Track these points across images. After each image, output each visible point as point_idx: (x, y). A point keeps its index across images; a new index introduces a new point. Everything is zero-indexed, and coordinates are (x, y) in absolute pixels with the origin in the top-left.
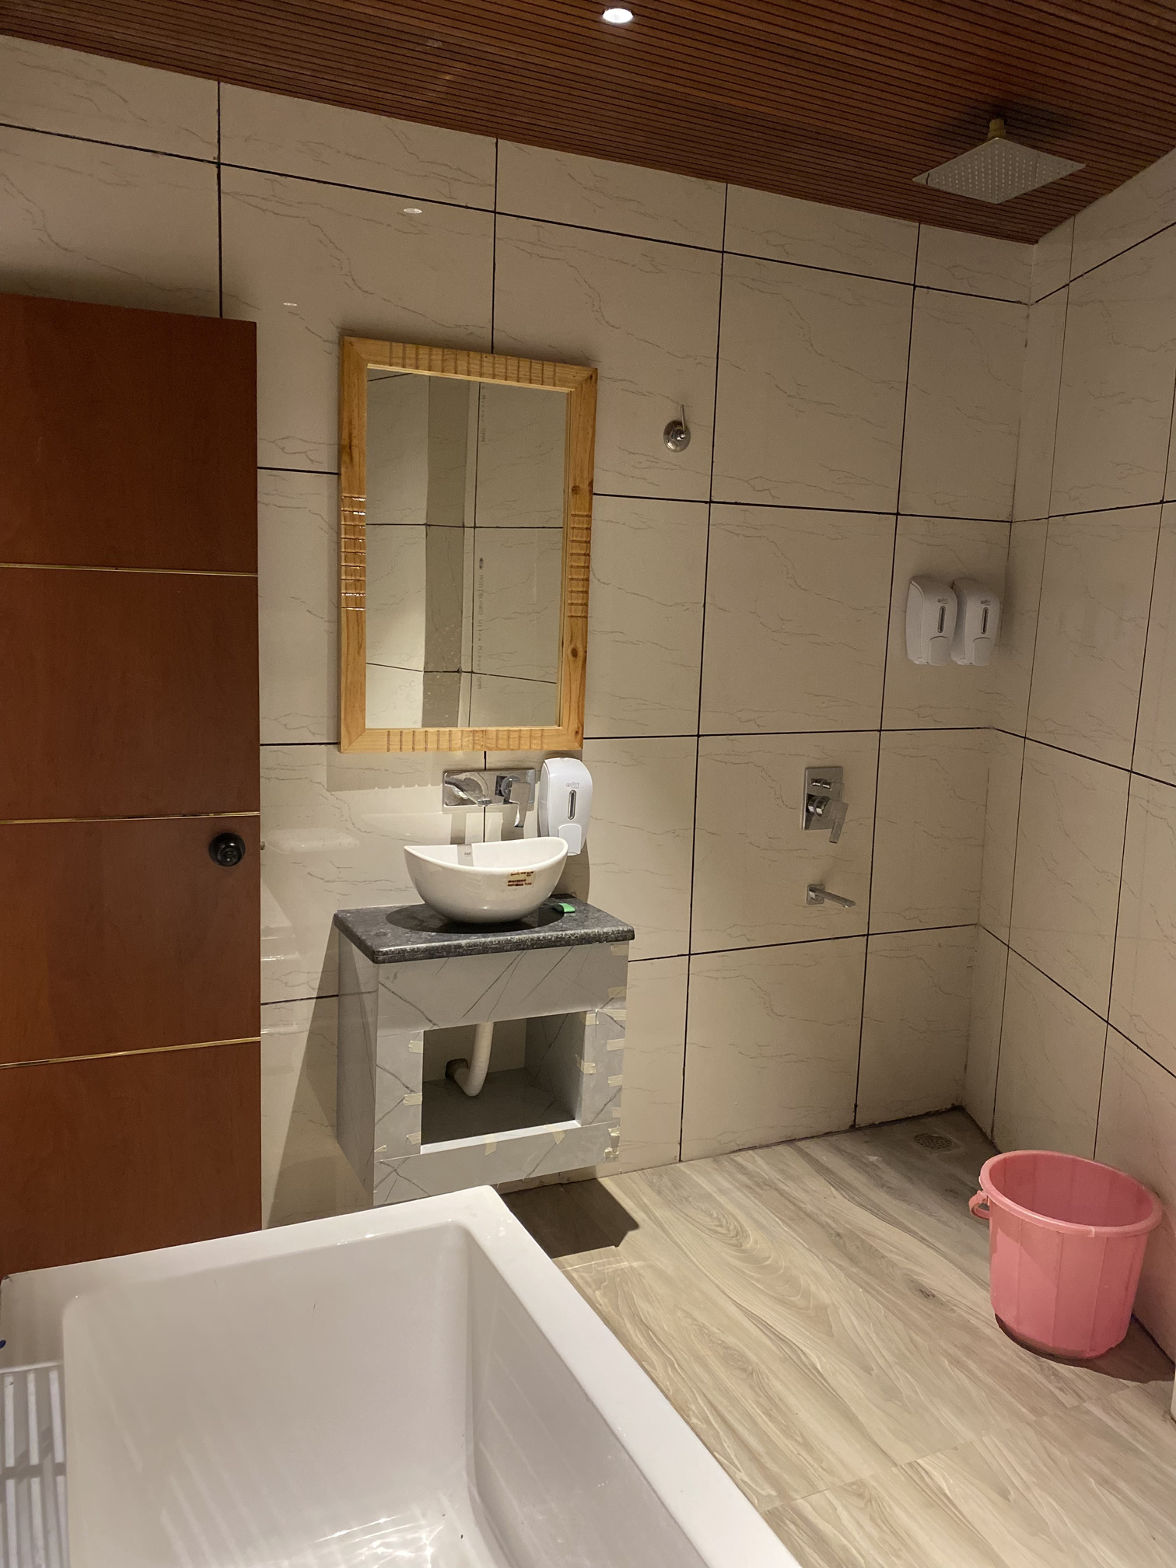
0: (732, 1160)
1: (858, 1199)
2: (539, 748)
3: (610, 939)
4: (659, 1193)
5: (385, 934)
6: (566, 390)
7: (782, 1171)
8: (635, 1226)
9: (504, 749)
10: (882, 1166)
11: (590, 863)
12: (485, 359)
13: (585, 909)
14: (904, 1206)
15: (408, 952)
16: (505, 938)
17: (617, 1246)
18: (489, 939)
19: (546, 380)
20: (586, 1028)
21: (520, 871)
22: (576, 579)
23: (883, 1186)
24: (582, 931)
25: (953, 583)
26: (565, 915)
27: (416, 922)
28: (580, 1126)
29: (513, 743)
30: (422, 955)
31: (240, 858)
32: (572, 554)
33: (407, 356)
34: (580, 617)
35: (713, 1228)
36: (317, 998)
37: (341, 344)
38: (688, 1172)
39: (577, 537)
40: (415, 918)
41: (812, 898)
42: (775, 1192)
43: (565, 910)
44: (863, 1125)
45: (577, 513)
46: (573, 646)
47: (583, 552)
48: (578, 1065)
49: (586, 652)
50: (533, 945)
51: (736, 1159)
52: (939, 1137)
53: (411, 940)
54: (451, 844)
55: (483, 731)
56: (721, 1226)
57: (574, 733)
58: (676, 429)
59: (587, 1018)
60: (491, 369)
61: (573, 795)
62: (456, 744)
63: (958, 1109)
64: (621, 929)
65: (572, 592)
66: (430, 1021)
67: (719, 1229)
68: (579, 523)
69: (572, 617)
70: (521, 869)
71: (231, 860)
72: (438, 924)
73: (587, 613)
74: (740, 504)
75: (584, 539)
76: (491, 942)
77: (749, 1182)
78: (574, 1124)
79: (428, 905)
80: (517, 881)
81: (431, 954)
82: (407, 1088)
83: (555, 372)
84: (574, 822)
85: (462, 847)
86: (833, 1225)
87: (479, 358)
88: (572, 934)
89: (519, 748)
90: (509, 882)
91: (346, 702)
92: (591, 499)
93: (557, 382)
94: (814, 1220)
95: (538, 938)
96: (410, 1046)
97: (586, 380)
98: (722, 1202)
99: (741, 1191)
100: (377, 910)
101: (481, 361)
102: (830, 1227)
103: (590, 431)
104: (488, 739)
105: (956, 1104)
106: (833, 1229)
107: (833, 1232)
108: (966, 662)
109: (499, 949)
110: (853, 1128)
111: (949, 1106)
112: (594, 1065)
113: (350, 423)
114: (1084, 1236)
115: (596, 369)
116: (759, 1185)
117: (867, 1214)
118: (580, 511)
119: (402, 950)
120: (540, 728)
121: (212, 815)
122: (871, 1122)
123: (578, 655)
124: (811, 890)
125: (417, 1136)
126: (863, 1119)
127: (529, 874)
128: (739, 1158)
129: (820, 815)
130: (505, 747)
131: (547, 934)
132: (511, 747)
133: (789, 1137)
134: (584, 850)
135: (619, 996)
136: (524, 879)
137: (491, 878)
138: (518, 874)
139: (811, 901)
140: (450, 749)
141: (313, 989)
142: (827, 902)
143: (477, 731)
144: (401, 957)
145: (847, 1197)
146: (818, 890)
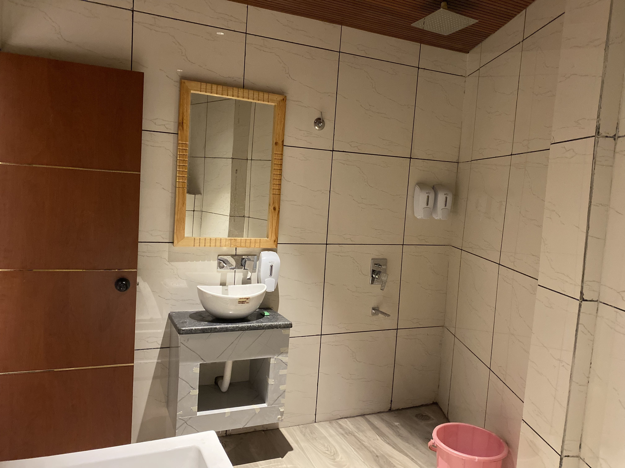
0: (337, 422)
1: (387, 441)
2: (259, 247)
3: (281, 327)
4: (304, 435)
5: (186, 322)
6: (273, 104)
7: (357, 428)
8: (291, 449)
9: (244, 247)
10: (399, 427)
11: (279, 295)
12: (240, 91)
13: (274, 314)
14: (407, 444)
15: (193, 330)
16: (236, 325)
17: (282, 458)
18: (229, 326)
19: (265, 100)
20: (271, 365)
21: (244, 298)
22: (275, 179)
23: (399, 435)
24: (270, 324)
25: (434, 186)
26: (265, 316)
27: (201, 318)
28: (267, 406)
29: (248, 245)
30: (199, 332)
31: (127, 288)
32: (274, 169)
33: (207, 88)
34: (277, 194)
35: (325, 451)
36: (160, 348)
37: (181, 83)
38: (318, 427)
39: (277, 162)
40: (201, 316)
41: (374, 313)
42: (353, 437)
43: (265, 315)
44: (394, 409)
45: (277, 153)
46: (274, 206)
47: (279, 168)
48: (267, 380)
49: (279, 208)
50: (248, 329)
51: (339, 422)
52: (425, 415)
53: (196, 325)
54: (220, 285)
55: (235, 239)
56: (328, 451)
57: (273, 241)
58: (319, 121)
59: (271, 361)
60: (242, 95)
61: (272, 267)
62: (223, 244)
63: (435, 404)
64: (286, 323)
65: (274, 184)
66: (203, 359)
67: (327, 452)
68: (277, 157)
69: (274, 194)
70: (244, 297)
71: (123, 289)
72: (210, 319)
73: (280, 193)
74: (345, 152)
75: (280, 163)
76: (230, 327)
77: (343, 432)
78: (265, 405)
79: (207, 311)
80: (242, 302)
81: (203, 331)
82: (192, 387)
83: (269, 97)
84: (272, 278)
85: (224, 287)
86: (376, 452)
87: (237, 90)
88: (265, 325)
89: (250, 247)
90: (239, 302)
91: (176, 227)
92: (283, 148)
93: (269, 101)
94: (367, 449)
95: (250, 326)
96: (193, 370)
97: (282, 100)
98: (330, 440)
99: (339, 436)
100: (186, 312)
101: (238, 91)
102: (374, 452)
103: (283, 121)
104: (237, 242)
105: (435, 402)
106: (375, 453)
107: (375, 455)
108: (438, 218)
109: (233, 330)
110: (390, 410)
111: (431, 403)
112: (274, 380)
113: (183, 113)
114: (473, 461)
115: (286, 96)
116: (346, 433)
117: (391, 447)
118: (278, 152)
119: (191, 329)
120: (260, 239)
121: (117, 270)
122: (398, 408)
123: (276, 210)
124: (373, 310)
125: (196, 408)
126: (394, 407)
127: (247, 299)
128: (340, 422)
129: (377, 278)
130: (244, 246)
131: (254, 324)
132: (247, 246)
133: (363, 414)
134: (277, 289)
135: (285, 351)
136: (245, 301)
137: (232, 300)
138: (243, 298)
139: (373, 314)
140: (221, 246)
141: (159, 344)
142: (380, 315)
143: (232, 239)
144: (191, 332)
145: (384, 440)
146: (376, 310)
